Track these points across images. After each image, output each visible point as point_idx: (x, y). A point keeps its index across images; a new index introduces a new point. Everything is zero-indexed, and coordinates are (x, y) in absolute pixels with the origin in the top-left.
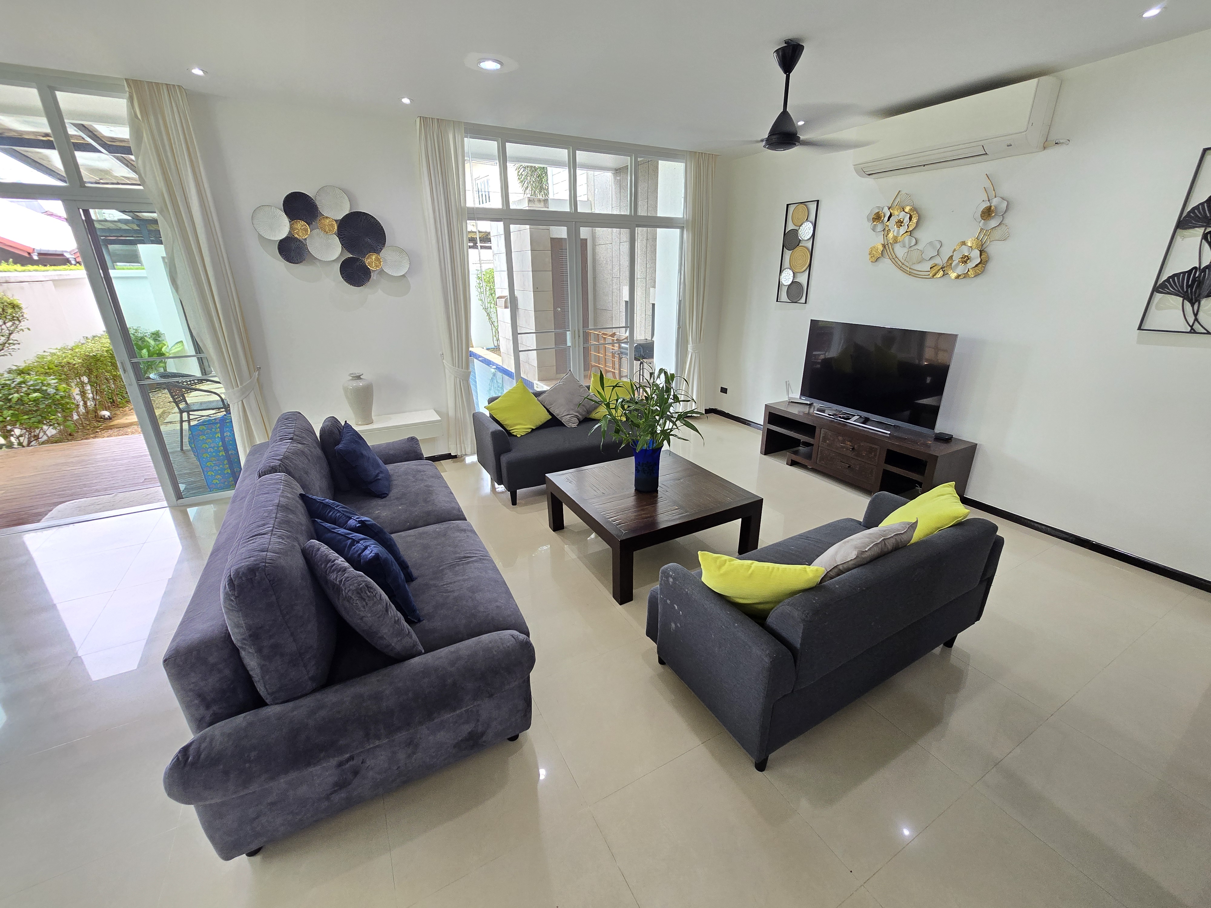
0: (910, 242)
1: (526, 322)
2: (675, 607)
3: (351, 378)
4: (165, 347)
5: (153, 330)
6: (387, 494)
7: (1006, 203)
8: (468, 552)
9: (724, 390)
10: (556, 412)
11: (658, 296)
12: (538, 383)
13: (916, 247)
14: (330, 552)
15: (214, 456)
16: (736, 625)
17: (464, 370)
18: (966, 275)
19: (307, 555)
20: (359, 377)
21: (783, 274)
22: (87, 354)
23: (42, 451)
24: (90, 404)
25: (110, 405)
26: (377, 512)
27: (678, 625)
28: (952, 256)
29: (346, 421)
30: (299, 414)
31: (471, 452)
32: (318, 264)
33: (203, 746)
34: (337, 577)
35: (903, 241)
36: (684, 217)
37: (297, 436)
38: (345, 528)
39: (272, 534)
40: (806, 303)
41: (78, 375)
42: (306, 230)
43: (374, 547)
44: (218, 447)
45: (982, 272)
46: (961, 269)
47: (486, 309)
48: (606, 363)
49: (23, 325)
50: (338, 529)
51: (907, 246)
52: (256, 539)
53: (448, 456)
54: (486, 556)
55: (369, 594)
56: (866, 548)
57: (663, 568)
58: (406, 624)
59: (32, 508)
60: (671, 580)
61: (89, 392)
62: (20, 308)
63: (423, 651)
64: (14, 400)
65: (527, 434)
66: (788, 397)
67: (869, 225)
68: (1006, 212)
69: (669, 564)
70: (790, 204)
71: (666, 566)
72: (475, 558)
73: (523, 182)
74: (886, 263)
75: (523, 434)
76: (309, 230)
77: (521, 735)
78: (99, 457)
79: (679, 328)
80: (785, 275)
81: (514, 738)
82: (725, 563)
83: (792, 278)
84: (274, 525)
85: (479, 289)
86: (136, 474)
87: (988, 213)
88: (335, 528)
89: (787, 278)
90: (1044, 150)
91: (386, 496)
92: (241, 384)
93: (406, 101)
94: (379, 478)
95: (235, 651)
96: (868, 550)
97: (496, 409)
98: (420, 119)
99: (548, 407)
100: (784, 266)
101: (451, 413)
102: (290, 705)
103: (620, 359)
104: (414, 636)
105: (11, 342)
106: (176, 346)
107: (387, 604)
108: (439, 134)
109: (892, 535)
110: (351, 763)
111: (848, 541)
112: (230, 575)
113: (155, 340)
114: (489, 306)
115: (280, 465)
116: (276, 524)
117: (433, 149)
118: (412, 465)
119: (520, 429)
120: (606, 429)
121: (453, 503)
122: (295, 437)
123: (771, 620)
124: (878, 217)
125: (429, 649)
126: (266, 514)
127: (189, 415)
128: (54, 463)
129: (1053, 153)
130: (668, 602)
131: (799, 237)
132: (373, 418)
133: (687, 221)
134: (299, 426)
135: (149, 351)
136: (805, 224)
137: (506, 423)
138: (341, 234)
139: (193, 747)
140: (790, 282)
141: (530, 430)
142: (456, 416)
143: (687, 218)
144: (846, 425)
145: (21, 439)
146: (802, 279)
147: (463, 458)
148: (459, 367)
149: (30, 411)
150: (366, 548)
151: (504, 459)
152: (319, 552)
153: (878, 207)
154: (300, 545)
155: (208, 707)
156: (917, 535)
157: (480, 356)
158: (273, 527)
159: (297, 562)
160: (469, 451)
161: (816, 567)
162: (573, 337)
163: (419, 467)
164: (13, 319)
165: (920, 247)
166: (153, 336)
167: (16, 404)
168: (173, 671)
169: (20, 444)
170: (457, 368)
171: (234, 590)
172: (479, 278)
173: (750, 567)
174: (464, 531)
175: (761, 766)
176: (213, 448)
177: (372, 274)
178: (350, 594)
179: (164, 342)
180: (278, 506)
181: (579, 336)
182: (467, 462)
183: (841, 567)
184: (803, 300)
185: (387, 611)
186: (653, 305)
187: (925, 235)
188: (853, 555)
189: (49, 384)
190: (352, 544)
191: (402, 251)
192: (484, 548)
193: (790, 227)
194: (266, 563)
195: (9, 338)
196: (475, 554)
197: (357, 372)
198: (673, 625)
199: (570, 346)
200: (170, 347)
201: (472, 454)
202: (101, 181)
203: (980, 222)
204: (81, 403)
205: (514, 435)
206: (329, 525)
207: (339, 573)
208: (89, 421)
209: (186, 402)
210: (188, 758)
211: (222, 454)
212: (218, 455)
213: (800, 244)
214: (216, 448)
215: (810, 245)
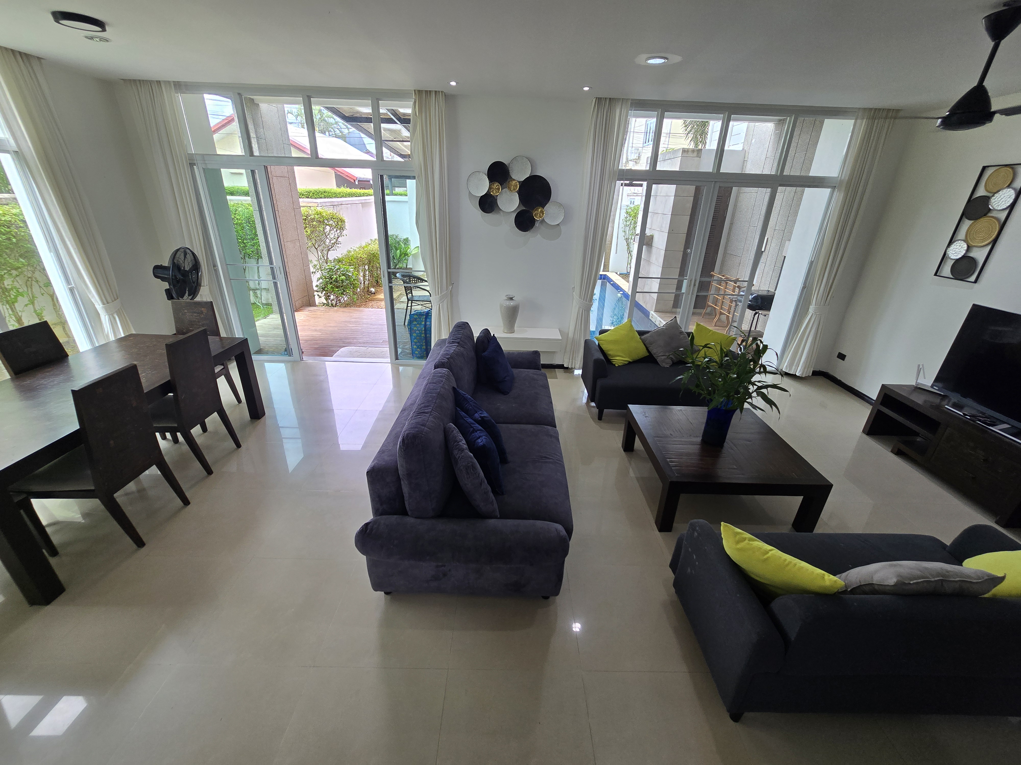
1: (656, 259)
2: (694, 556)
3: (507, 298)
4: (409, 249)
5: (405, 237)
6: (509, 393)
8: (548, 454)
9: (842, 357)
10: (654, 351)
11: (790, 250)
12: (653, 313)
14: (459, 435)
15: (419, 336)
16: (738, 595)
17: (587, 302)
19: (446, 433)
20: (511, 299)
21: (953, 247)
22: (370, 252)
23: (341, 311)
24: (367, 283)
25: (376, 284)
26: (498, 405)
27: (693, 571)
29: (494, 334)
30: (467, 324)
31: (579, 367)
32: (502, 213)
33: (375, 526)
34: (457, 453)
36: (838, 177)
37: (462, 341)
38: (472, 419)
39: (430, 414)
40: (976, 282)
41: (364, 264)
42: (499, 189)
43: (484, 438)
44: (422, 331)
47: (627, 240)
48: (722, 305)
49: (345, 232)
50: (468, 418)
52: (422, 415)
53: (561, 367)
54: (560, 461)
55: (472, 471)
56: (911, 580)
57: (692, 521)
58: (491, 495)
59: (331, 347)
60: (696, 534)
61: (367, 275)
62: (344, 222)
63: (499, 516)
64: (334, 279)
65: (624, 365)
66: (916, 382)
69: (699, 520)
70: (988, 166)
71: (695, 520)
72: (551, 460)
73: (688, 126)
75: (620, 365)
76: (501, 189)
77: (551, 598)
78: (364, 321)
79: (804, 288)
80: (955, 247)
81: (546, 598)
82: (744, 541)
83: (964, 252)
84: (433, 408)
85: (625, 222)
86: (380, 336)
88: (466, 417)
89: (957, 251)
91: (508, 394)
92: (440, 294)
93: (586, 89)
94: (505, 380)
95: (399, 479)
96: (914, 583)
97: (603, 340)
98: (596, 99)
99: (648, 346)
100: (957, 238)
101: (571, 335)
102: (419, 521)
103: (736, 305)
104: (496, 505)
105: (338, 242)
106: (415, 250)
107: (482, 480)
108: (608, 111)
109: (956, 580)
110: (443, 568)
111: (895, 565)
112: (404, 436)
113: (405, 244)
114: (630, 238)
115: (447, 363)
116: (434, 407)
117: (601, 123)
118: (531, 372)
119: (619, 359)
120: (686, 382)
121: (550, 411)
122: (461, 342)
123: (775, 605)
125: (504, 516)
126: (430, 399)
127: (412, 303)
128: (344, 321)
130: (690, 550)
131: (990, 206)
132: (515, 328)
133: (841, 182)
134: (465, 334)
135: (400, 251)
136: (1005, 191)
137: (609, 353)
138: (520, 192)
139: (371, 524)
140: (960, 256)
141: (626, 363)
142: (573, 337)
143: (843, 178)
144: (987, 431)
145: (333, 302)
146: (979, 255)
147: (572, 370)
148: (584, 300)
149: (339, 286)
150: (479, 437)
151: (600, 383)
152: (452, 434)
154: (444, 424)
155: (381, 505)
156: (1000, 590)
157: (612, 281)
158: (432, 409)
159: (439, 437)
160: (577, 366)
161: (837, 579)
162: (689, 286)
163: (535, 376)
164: (340, 229)
166: (405, 241)
167: (334, 281)
168: (370, 479)
169: (332, 304)
170: (582, 300)
171: (404, 446)
172: (627, 213)
173: (767, 552)
174: (551, 436)
175: (736, 718)
176: (419, 331)
177: (536, 222)
178: (462, 468)
179: (409, 246)
180: (438, 394)
181: (695, 285)
182: (575, 374)
183: (876, 587)
184: (973, 278)
185: (481, 484)
186: (785, 257)
188: (892, 581)
189: (350, 271)
190: (473, 432)
191: (560, 205)
192: (561, 454)
193: (981, 192)
194: (422, 434)
195: (337, 240)
196: (553, 457)
197: (511, 294)
198: (689, 570)
199: (684, 293)
200: (412, 250)
201: (579, 369)
202: (395, 140)
204: (363, 282)
205: (613, 364)
206: (464, 414)
207: (460, 452)
208: (364, 293)
209: (412, 293)
210: (367, 530)
211: (423, 335)
212: (421, 336)
213: (990, 215)
214: (421, 331)
215: (1003, 216)
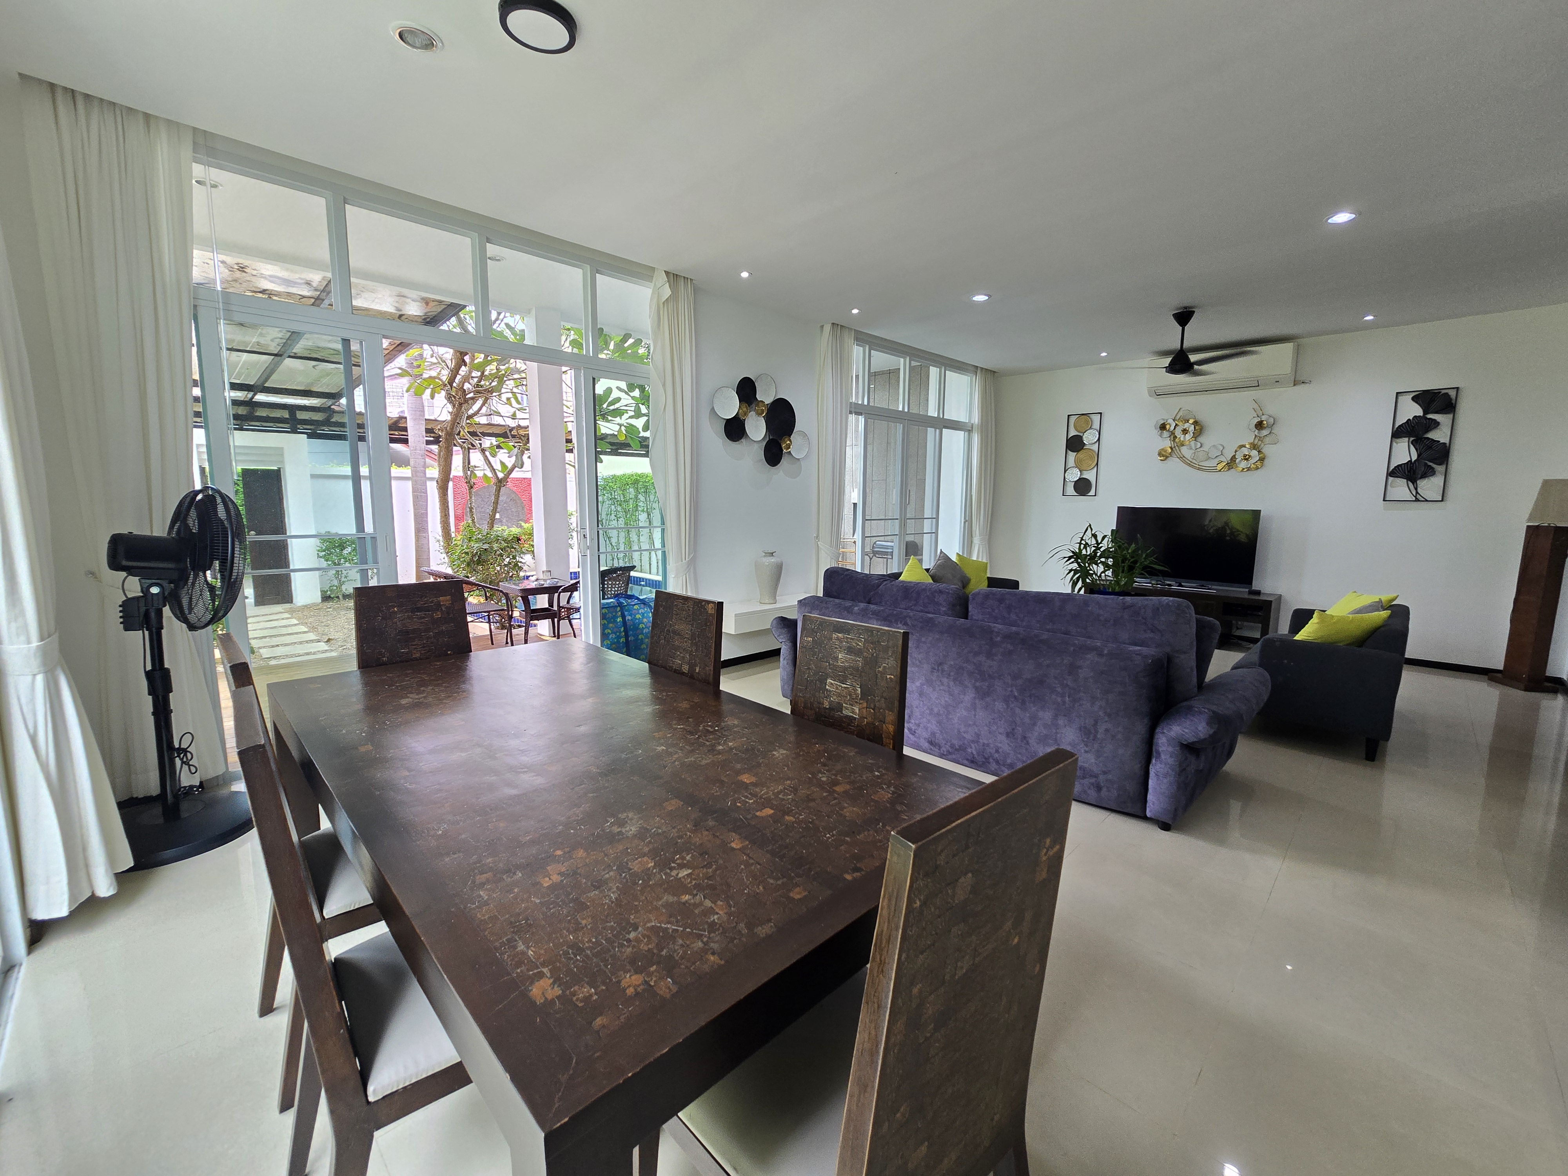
0: (1196, 445)
3: (762, 556)
7: (1272, 419)
13: (1201, 449)
18: (1249, 469)
20: (772, 554)
21: (1068, 473)
28: (1234, 456)
32: (750, 442)
35: (1189, 444)
36: (970, 422)
40: (1095, 495)
42: (747, 412)
45: (1262, 466)
46: (1244, 464)
51: (1194, 448)
67: (1156, 432)
68: (1274, 424)
70: (1071, 415)
74: (1174, 462)
76: (749, 412)
80: (1070, 473)
83: (1078, 475)
87: (1260, 425)
89: (1074, 475)
90: (1294, 385)
100: (1069, 466)
124: (1163, 427)
129: (1300, 388)
131: (1083, 442)
133: (975, 427)
136: (1089, 431)
138: (767, 418)
140: (1076, 479)
143: (974, 423)
146: (1090, 476)
153: (1163, 419)
165: (1205, 448)
177: (784, 457)
184: (1092, 492)
187: (1208, 440)
191: (804, 435)
193: (1073, 433)
197: (772, 549)
203: (1254, 432)
211: (623, 640)
212: (618, 642)
213: (1085, 448)
214: (618, 634)
215: (1095, 448)
